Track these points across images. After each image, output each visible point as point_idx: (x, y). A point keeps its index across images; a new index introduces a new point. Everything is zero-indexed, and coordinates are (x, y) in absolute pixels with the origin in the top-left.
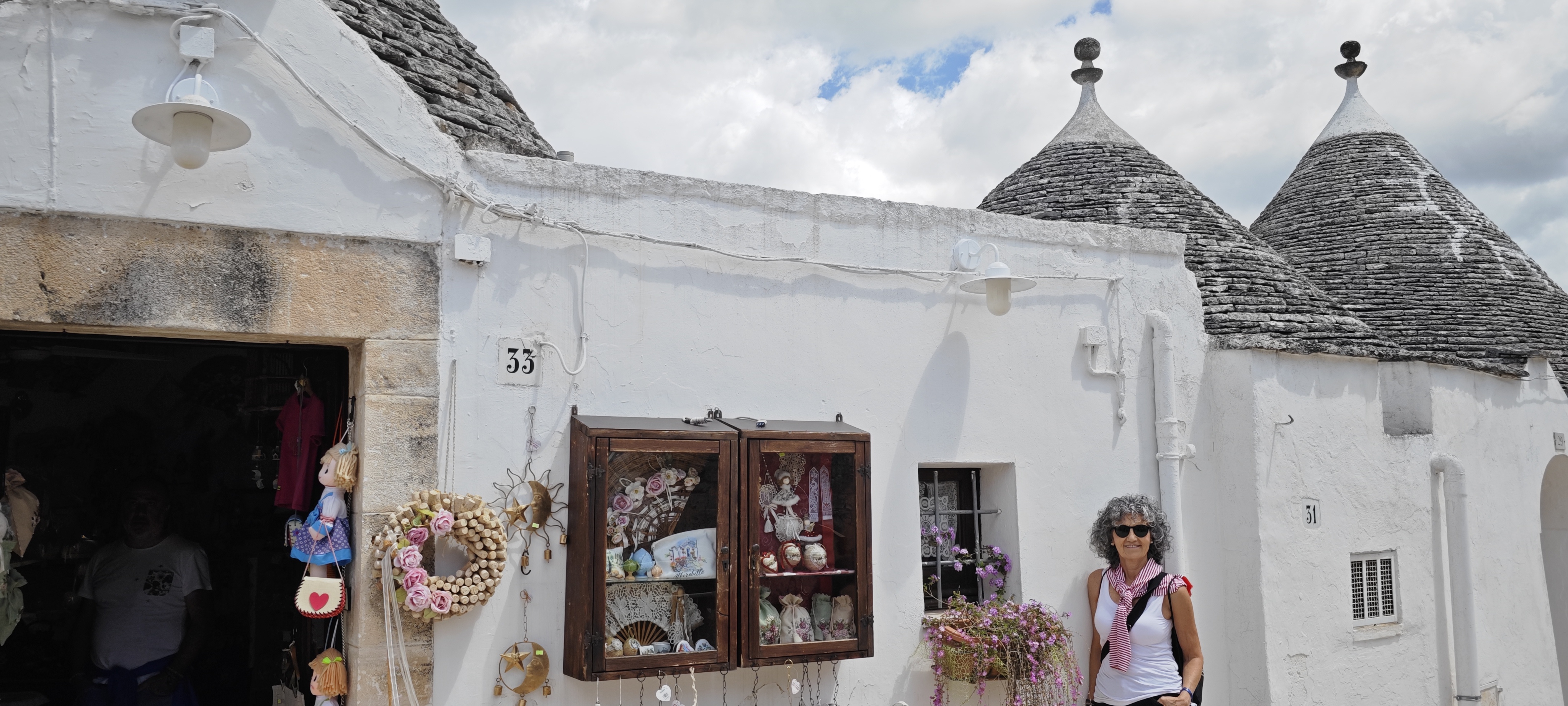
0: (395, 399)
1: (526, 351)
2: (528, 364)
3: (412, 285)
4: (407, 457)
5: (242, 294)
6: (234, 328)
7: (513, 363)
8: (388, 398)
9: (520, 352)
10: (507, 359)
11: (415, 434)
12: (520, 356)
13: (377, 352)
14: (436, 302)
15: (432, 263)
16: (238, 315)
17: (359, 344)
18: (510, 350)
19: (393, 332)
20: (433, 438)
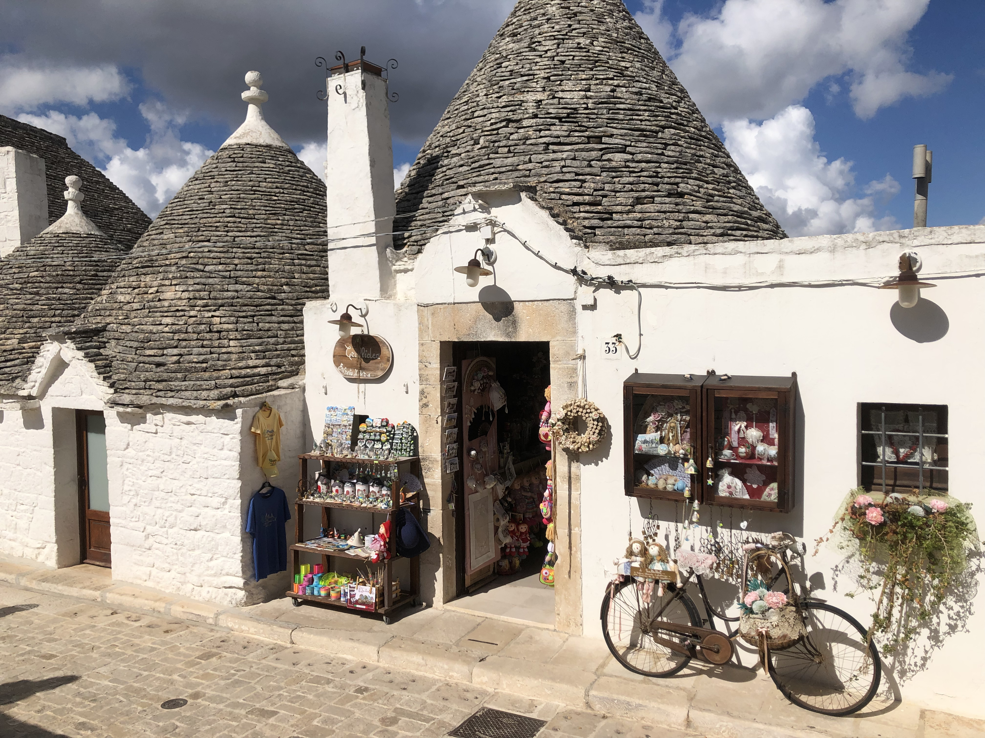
0: (561, 366)
1: (613, 343)
2: (614, 349)
3: (566, 317)
4: (566, 390)
5: (509, 326)
6: (507, 340)
7: (607, 349)
8: (559, 366)
9: (611, 344)
10: (605, 347)
11: (569, 380)
12: (610, 346)
13: (554, 346)
14: (575, 324)
15: (573, 307)
16: (508, 335)
17: (548, 343)
18: (607, 343)
19: (559, 338)
20: (576, 382)
